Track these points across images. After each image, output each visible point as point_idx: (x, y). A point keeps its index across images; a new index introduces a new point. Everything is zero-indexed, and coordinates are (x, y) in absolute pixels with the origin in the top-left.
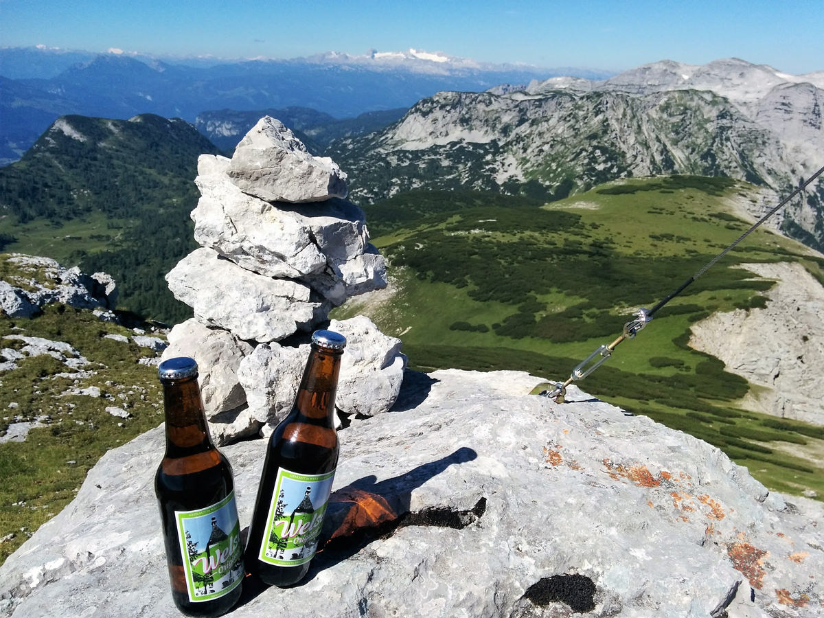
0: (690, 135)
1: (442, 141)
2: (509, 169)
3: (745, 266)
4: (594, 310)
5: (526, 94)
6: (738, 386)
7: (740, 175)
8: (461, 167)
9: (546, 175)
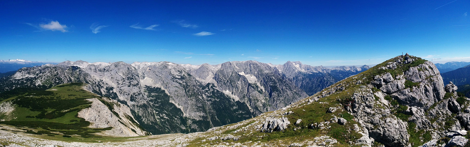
0: (74, 75)
1: (24, 77)
2: (38, 83)
3: (87, 99)
4: (58, 111)
5: (41, 67)
6: (88, 123)
7: (84, 82)
8: (28, 82)
9: (46, 84)
